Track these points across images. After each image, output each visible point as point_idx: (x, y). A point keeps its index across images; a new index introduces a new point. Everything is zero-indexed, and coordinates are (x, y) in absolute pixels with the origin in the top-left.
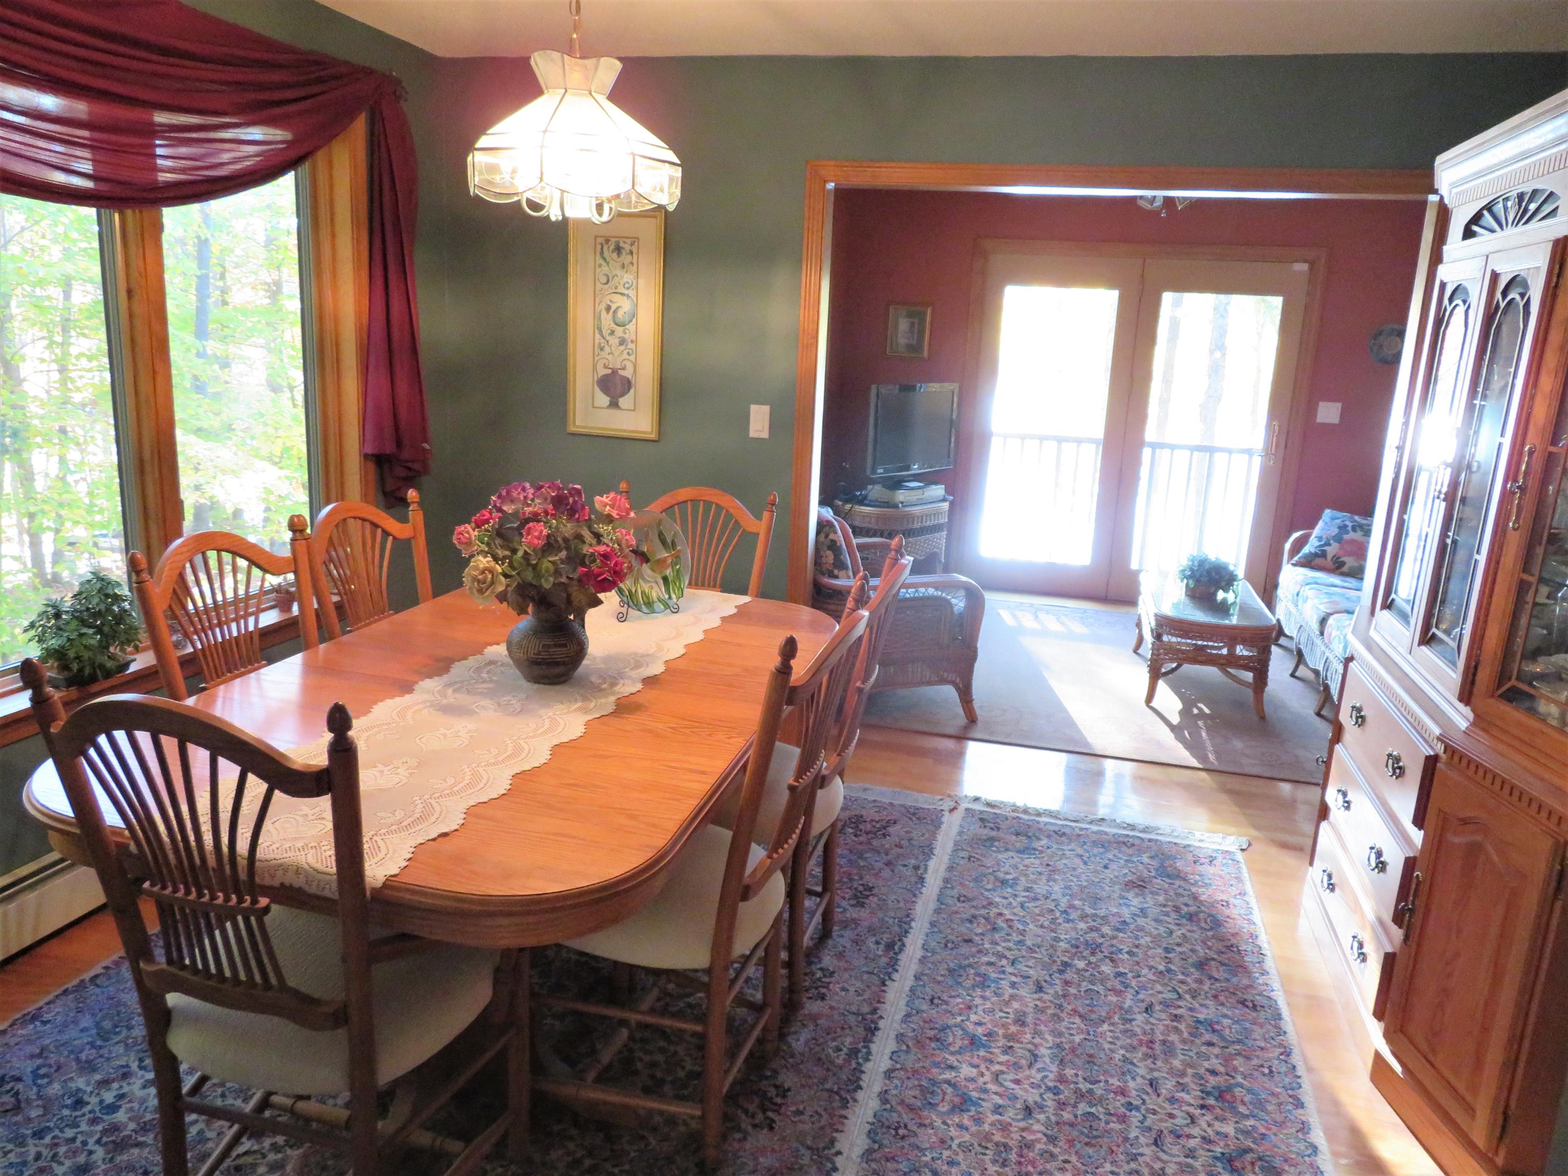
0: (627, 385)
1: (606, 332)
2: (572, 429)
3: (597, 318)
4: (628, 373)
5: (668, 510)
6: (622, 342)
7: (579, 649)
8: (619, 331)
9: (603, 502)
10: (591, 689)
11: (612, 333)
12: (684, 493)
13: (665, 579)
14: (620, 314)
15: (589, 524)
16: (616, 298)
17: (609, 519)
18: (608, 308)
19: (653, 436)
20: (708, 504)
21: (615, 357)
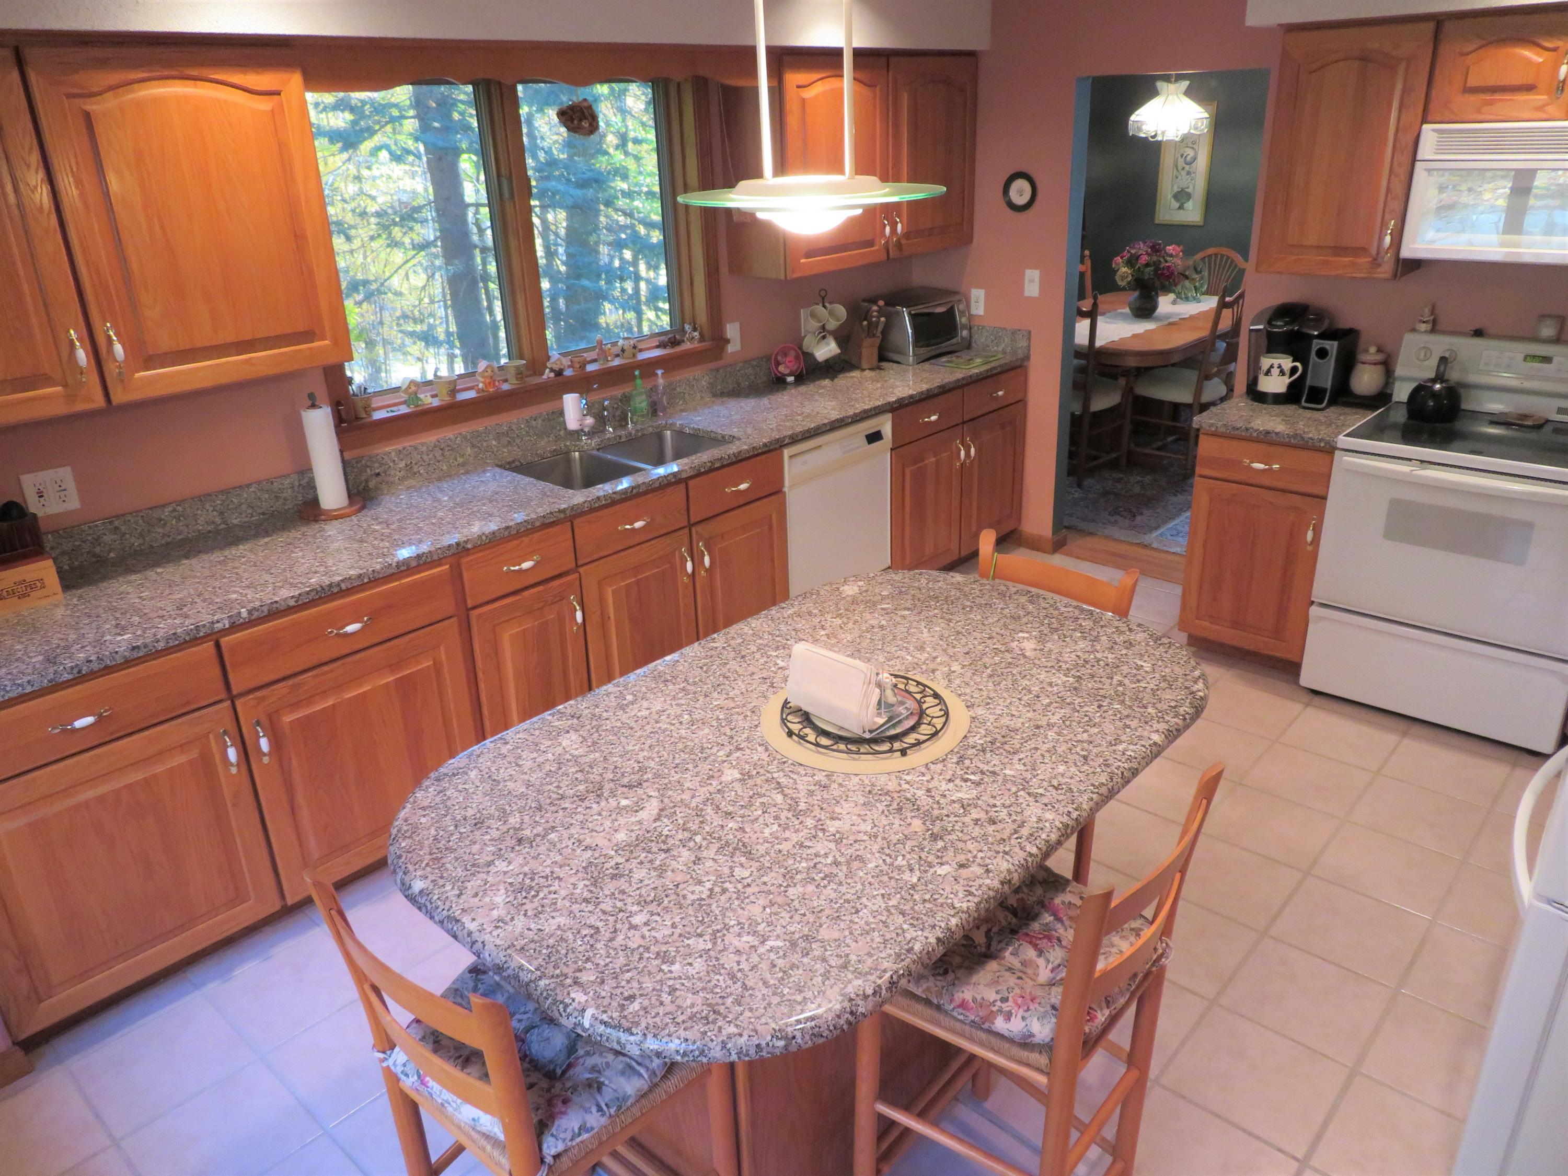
0: (1189, 196)
1: (1179, 168)
2: (1157, 221)
3: (1176, 161)
4: (1190, 190)
5: (1203, 259)
6: (1189, 173)
7: (1154, 307)
8: (1187, 167)
9: (1170, 249)
10: (1157, 319)
11: (1183, 169)
12: (1211, 251)
13: (1195, 287)
14: (1188, 158)
15: (1163, 257)
16: (1187, 149)
17: (1171, 256)
18: (1182, 156)
19: (1201, 224)
20: (1222, 256)
21: (1183, 181)
